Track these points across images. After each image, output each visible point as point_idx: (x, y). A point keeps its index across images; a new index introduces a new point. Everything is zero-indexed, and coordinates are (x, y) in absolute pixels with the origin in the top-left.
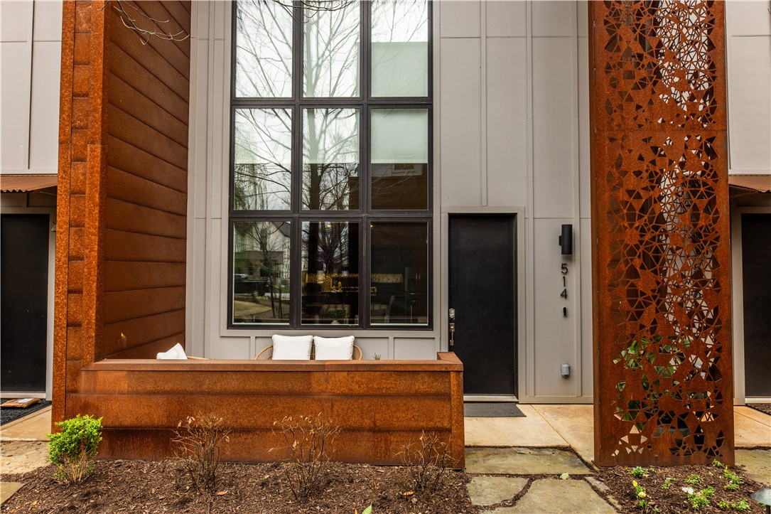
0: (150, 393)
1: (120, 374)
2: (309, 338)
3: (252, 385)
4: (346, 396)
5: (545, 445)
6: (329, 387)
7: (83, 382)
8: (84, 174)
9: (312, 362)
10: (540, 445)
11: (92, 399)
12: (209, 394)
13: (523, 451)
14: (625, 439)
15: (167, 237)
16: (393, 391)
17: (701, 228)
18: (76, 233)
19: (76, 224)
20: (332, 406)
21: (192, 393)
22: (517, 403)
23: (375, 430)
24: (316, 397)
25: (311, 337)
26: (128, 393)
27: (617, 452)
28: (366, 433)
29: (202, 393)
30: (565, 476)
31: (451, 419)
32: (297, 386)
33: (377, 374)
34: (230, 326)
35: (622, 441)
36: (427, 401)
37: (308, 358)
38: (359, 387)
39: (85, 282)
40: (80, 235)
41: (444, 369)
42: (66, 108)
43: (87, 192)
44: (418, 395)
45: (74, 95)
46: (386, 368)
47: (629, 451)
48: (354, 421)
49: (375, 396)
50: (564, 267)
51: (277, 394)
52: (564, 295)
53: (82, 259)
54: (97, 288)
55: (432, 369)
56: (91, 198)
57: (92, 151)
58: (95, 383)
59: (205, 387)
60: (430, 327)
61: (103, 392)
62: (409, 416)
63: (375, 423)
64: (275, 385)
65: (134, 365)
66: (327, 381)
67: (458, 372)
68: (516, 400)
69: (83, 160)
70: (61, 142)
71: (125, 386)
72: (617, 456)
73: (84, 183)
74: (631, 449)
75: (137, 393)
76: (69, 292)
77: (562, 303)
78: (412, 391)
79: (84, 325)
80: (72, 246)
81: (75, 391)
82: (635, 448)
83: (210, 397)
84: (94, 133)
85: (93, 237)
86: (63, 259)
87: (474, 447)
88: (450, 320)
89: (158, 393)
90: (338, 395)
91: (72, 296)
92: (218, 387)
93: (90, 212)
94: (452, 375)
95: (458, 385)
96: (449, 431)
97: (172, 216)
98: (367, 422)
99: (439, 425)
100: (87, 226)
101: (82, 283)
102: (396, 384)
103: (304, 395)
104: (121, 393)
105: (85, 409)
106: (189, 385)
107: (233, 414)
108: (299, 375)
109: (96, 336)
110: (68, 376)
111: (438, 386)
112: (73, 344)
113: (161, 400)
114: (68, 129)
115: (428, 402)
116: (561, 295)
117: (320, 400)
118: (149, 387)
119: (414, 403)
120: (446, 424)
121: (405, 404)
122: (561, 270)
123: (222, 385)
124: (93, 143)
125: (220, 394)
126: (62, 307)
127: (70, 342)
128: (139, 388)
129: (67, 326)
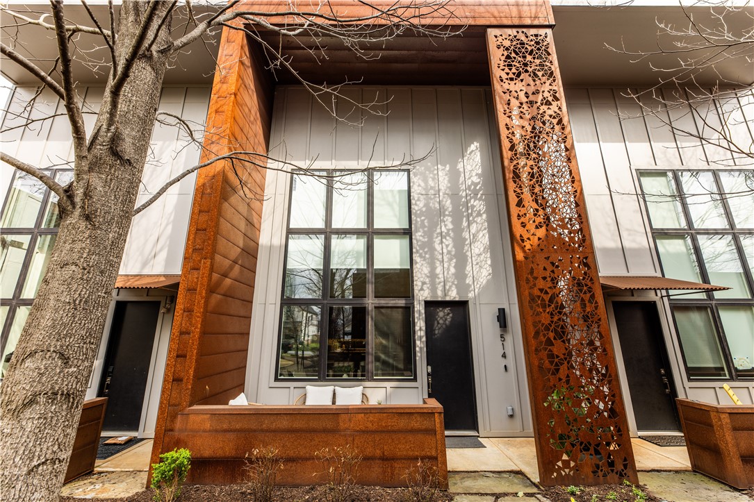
0: (225, 431)
1: (205, 416)
2: (332, 388)
3: (298, 424)
4: (363, 432)
5: (502, 470)
6: (352, 425)
7: (178, 424)
8: (197, 278)
9: (334, 407)
10: (500, 470)
11: (183, 436)
12: (267, 431)
13: (488, 474)
14: (560, 464)
15: (240, 317)
16: (396, 428)
17: (588, 313)
18: (187, 316)
19: (189, 311)
20: (353, 439)
21: (255, 431)
22: (479, 436)
23: (384, 459)
24: (342, 433)
25: (333, 387)
26: (210, 431)
27: (555, 474)
28: (377, 461)
29: (262, 431)
30: (521, 494)
31: (437, 449)
32: (329, 425)
33: (385, 415)
34: (276, 379)
35: (557, 465)
36: (419, 435)
37: (331, 404)
38: (373, 425)
39: (189, 350)
40: (190, 318)
41: (430, 411)
42: (191, 238)
43: (198, 289)
44: (413, 431)
45: (197, 230)
46: (390, 411)
47: (563, 473)
48: (369, 451)
49: (384, 432)
50: (502, 336)
51: (314, 431)
52: (504, 356)
53: (189, 334)
54: (197, 354)
55: (422, 411)
56: (200, 294)
57: (204, 263)
58: (187, 424)
59: (264, 426)
60: (415, 380)
61: (192, 431)
62: (408, 447)
63: (383, 454)
64: (314, 424)
65: (216, 409)
66: (350, 421)
67: (440, 413)
68: (477, 434)
69: (197, 269)
70: (185, 258)
71: (208, 426)
72: (556, 478)
73: (197, 284)
74: (565, 471)
75: (216, 431)
76: (178, 356)
77: (503, 362)
78: (409, 428)
79: (185, 380)
80: (183, 325)
81: (172, 430)
82: (567, 470)
83: (267, 434)
84: (207, 253)
85: (198, 319)
86: (176, 334)
87: (452, 472)
88: (428, 374)
89: (231, 431)
90: (358, 431)
91: (179, 360)
92: (273, 426)
93: (198, 302)
94: (436, 415)
95: (441, 423)
96: (436, 458)
97: (244, 302)
98: (378, 453)
99: (428, 454)
100: (195, 311)
101: (187, 351)
102: (397, 423)
103: (334, 431)
104: (205, 431)
105: (178, 444)
106: (253, 425)
107: (283, 447)
108: (331, 416)
109: (192, 388)
110: (169, 418)
111: (426, 424)
112: (175, 394)
113: (232, 436)
114: (191, 250)
115: (420, 437)
116: (502, 356)
117: (345, 436)
118: (225, 426)
119: (410, 437)
120: (434, 453)
121: (404, 438)
122: (500, 339)
123: (276, 425)
124: (205, 259)
125: (274, 431)
126: (171, 368)
127: (173, 392)
128: (218, 427)
129: (173, 381)
